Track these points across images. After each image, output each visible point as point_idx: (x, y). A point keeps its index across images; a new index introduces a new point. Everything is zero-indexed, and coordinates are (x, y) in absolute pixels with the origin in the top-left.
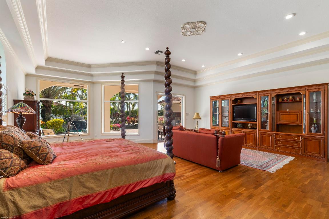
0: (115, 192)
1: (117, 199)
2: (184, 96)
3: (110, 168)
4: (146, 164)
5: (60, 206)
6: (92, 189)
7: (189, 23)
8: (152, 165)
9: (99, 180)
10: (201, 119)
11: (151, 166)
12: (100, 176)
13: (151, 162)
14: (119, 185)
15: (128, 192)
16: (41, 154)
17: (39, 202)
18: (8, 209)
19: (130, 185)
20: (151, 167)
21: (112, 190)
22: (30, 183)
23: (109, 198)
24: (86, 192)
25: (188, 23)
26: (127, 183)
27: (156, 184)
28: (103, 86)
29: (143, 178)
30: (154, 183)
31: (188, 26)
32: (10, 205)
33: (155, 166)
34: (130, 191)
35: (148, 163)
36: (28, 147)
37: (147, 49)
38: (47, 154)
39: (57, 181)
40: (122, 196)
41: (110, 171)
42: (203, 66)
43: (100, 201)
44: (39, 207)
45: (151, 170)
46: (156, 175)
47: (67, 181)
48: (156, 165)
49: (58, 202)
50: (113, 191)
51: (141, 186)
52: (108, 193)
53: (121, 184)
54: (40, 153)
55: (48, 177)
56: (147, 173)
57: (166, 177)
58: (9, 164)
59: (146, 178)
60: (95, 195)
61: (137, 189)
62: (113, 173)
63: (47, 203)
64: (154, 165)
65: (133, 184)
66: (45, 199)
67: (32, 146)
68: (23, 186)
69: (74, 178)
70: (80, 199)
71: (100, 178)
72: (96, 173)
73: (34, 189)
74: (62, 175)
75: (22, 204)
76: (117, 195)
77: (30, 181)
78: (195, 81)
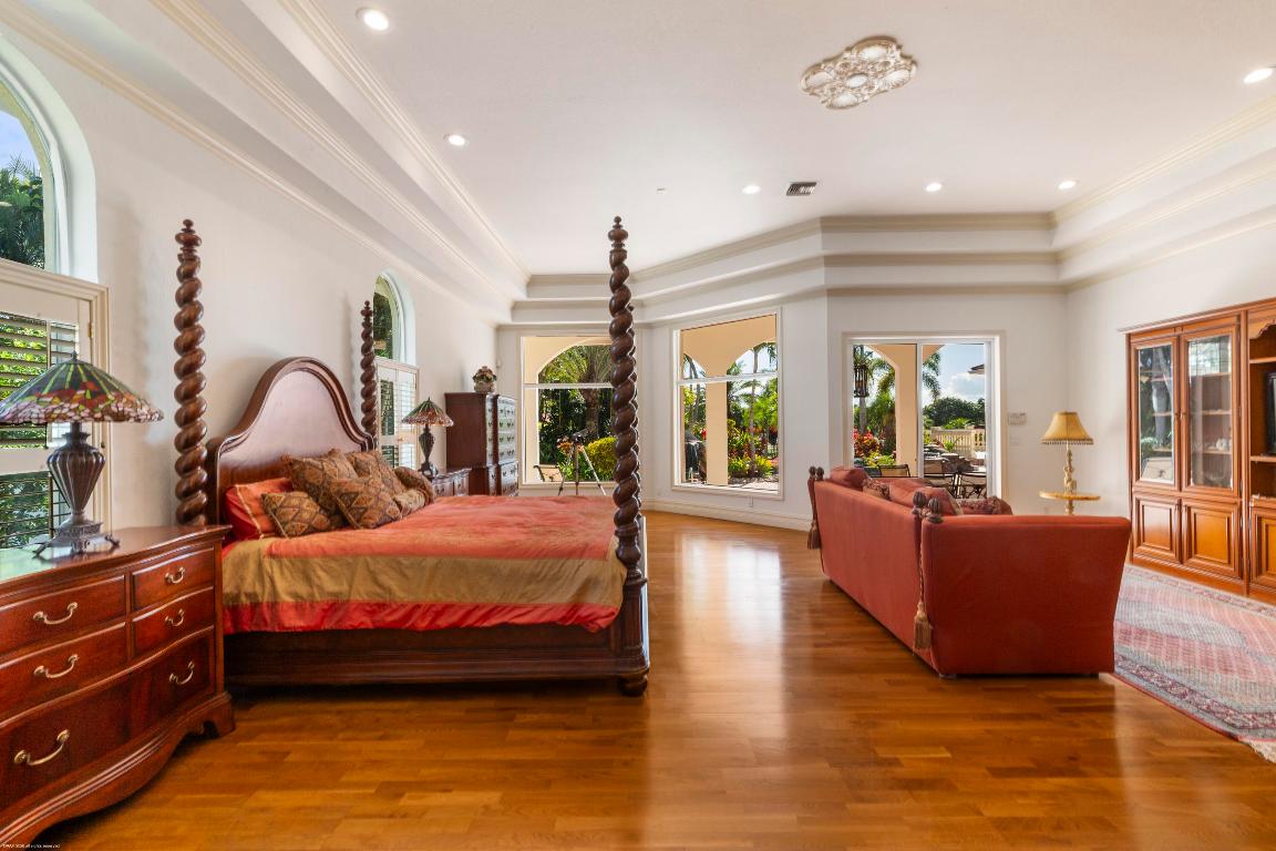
0: (439, 614)
1: (441, 630)
2: (997, 339)
3: (432, 555)
4: (527, 562)
5: (333, 607)
6: (389, 591)
7: (819, 65)
8: (546, 570)
9: (405, 576)
10: (1088, 440)
11: (541, 572)
12: (407, 567)
13: (546, 560)
14: (449, 600)
15: (470, 621)
16: (356, 508)
17: (303, 589)
18: (263, 586)
19: (477, 607)
20: (542, 575)
21: (432, 606)
22: (296, 553)
23: (423, 620)
24: (378, 595)
25: (816, 68)
26: (469, 600)
27: (551, 624)
28: (676, 334)
29: (513, 600)
30: (542, 620)
31: (823, 76)
32: (267, 580)
33: (554, 574)
34: (477, 621)
35: (536, 561)
36: (338, 492)
37: (752, 189)
38: (366, 509)
39: (333, 558)
40: (454, 627)
41: (431, 562)
42: (1067, 185)
43: (405, 623)
44: (302, 598)
45: (542, 580)
46: (554, 600)
47: (349, 564)
48: (559, 571)
49: (330, 599)
50: (434, 609)
51: (506, 619)
52: (420, 611)
53: (453, 599)
54: (353, 505)
55: (322, 549)
56: (528, 588)
57: (583, 612)
58: (290, 517)
59: (523, 601)
60: (394, 606)
61: (494, 621)
62: (436, 567)
63: (312, 595)
64: (552, 573)
65: (484, 606)
66: (311, 586)
67: (343, 491)
68: (286, 556)
69: (361, 559)
70: (368, 604)
71: (409, 573)
72: (401, 559)
73: (299, 564)
74: (343, 549)
75: (281, 585)
76: (442, 622)
77: (298, 549)
78: (1056, 259)
